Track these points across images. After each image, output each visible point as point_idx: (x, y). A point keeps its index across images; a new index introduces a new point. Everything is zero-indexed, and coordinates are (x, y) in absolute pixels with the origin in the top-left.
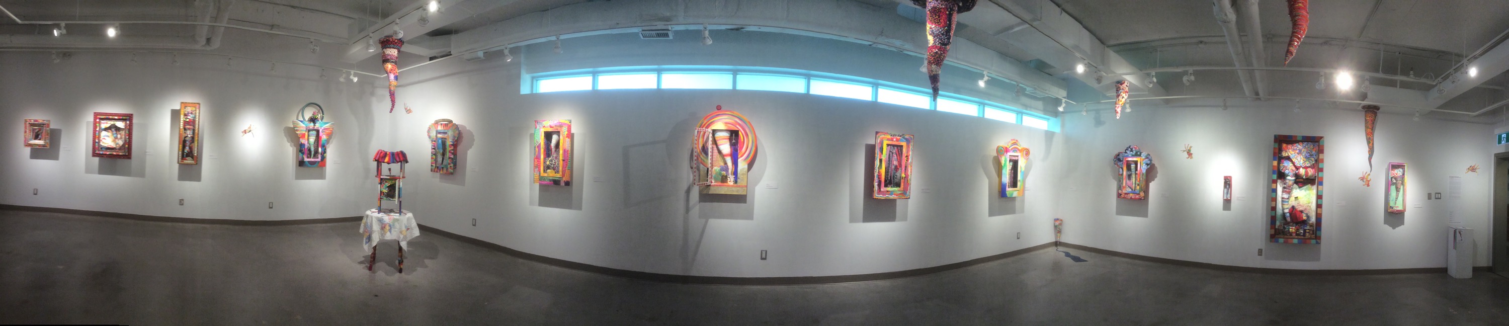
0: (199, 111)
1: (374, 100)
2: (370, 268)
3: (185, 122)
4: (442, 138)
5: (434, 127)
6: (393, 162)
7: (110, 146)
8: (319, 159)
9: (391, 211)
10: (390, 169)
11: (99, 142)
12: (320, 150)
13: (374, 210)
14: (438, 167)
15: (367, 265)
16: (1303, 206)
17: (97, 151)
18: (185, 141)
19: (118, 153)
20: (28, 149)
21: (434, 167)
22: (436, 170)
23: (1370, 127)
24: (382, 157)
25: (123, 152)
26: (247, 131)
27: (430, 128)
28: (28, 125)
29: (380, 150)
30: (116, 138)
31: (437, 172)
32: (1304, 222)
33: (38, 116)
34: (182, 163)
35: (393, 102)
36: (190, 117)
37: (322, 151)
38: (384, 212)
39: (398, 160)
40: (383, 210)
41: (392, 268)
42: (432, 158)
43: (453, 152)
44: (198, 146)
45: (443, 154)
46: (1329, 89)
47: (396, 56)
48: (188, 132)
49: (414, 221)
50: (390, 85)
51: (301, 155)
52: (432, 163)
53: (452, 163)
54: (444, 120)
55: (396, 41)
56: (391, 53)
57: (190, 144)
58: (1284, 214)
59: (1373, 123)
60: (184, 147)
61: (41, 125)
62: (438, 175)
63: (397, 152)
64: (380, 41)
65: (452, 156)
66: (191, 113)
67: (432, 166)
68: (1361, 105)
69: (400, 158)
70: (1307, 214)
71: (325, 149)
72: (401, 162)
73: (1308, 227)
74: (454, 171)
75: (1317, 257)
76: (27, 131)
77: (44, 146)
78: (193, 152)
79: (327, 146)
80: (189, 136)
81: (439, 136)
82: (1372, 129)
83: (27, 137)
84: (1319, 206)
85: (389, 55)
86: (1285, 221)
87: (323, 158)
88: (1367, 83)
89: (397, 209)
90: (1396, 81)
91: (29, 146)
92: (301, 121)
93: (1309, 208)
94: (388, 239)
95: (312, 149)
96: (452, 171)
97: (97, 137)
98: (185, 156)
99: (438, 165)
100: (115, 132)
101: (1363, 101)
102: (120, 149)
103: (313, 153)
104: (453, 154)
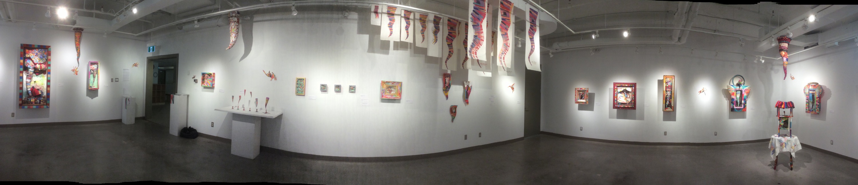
0: (674, 80)
1: (773, 73)
2: (775, 168)
3: (666, 87)
4: (812, 93)
5: (807, 87)
6: (787, 108)
7: (623, 102)
8: (743, 107)
9: (786, 135)
10: (784, 112)
11: (617, 100)
12: (743, 102)
13: (776, 135)
14: (810, 110)
15: (773, 166)
16: (39, 87)
17: (616, 105)
18: (666, 98)
19: (628, 106)
20: (577, 105)
21: (808, 110)
22: (809, 111)
23: (78, 40)
24: (780, 105)
25: (631, 106)
26: (701, 91)
27: (805, 88)
28: (577, 91)
29: (778, 101)
30: (627, 97)
31: (809, 113)
32: (40, 96)
33: (582, 86)
34: (665, 111)
35: (786, 73)
36: (669, 84)
37: (744, 102)
38: (782, 136)
39: (789, 107)
40: (781, 135)
41: (786, 168)
42: (806, 105)
43: (818, 101)
44: (674, 100)
45: (813, 103)
46: (53, 18)
47: (787, 47)
48: (668, 93)
49: (798, 141)
50: (784, 64)
51: (732, 105)
52: (806, 108)
53: (818, 108)
54: (813, 83)
55: (787, 39)
56: (784, 46)
57: (670, 99)
58: (27, 92)
59: (80, 38)
60: (666, 102)
61: (584, 91)
62: (810, 114)
63: (789, 102)
64: (777, 38)
65: (818, 104)
66: (670, 82)
67: (806, 109)
68: (73, 28)
69: (790, 105)
70: (41, 91)
71: (746, 101)
72: (790, 107)
73: (42, 99)
74: (819, 112)
75: (47, 116)
76: (577, 94)
77: (585, 103)
78: (671, 104)
79: (747, 99)
80: (669, 95)
81: (811, 92)
82: (79, 42)
83: (576, 98)
84: (48, 86)
85: (783, 47)
86: (28, 96)
87: (745, 106)
88: (76, 14)
89: (789, 135)
90: (93, 13)
91: (577, 103)
92: (732, 86)
93: (42, 87)
94: (785, 151)
95: (738, 101)
96: (818, 112)
97: (616, 97)
98: (667, 107)
99: (810, 109)
100: (626, 94)
101: (74, 25)
102: (629, 103)
103: (739, 103)
104: (819, 102)
